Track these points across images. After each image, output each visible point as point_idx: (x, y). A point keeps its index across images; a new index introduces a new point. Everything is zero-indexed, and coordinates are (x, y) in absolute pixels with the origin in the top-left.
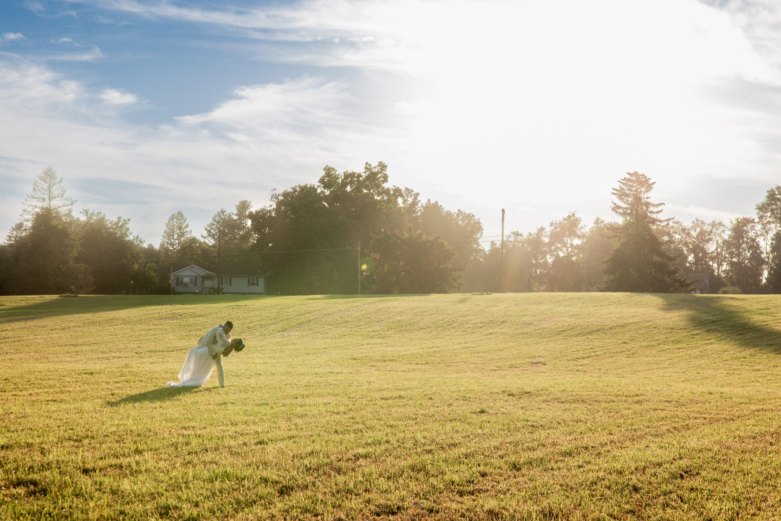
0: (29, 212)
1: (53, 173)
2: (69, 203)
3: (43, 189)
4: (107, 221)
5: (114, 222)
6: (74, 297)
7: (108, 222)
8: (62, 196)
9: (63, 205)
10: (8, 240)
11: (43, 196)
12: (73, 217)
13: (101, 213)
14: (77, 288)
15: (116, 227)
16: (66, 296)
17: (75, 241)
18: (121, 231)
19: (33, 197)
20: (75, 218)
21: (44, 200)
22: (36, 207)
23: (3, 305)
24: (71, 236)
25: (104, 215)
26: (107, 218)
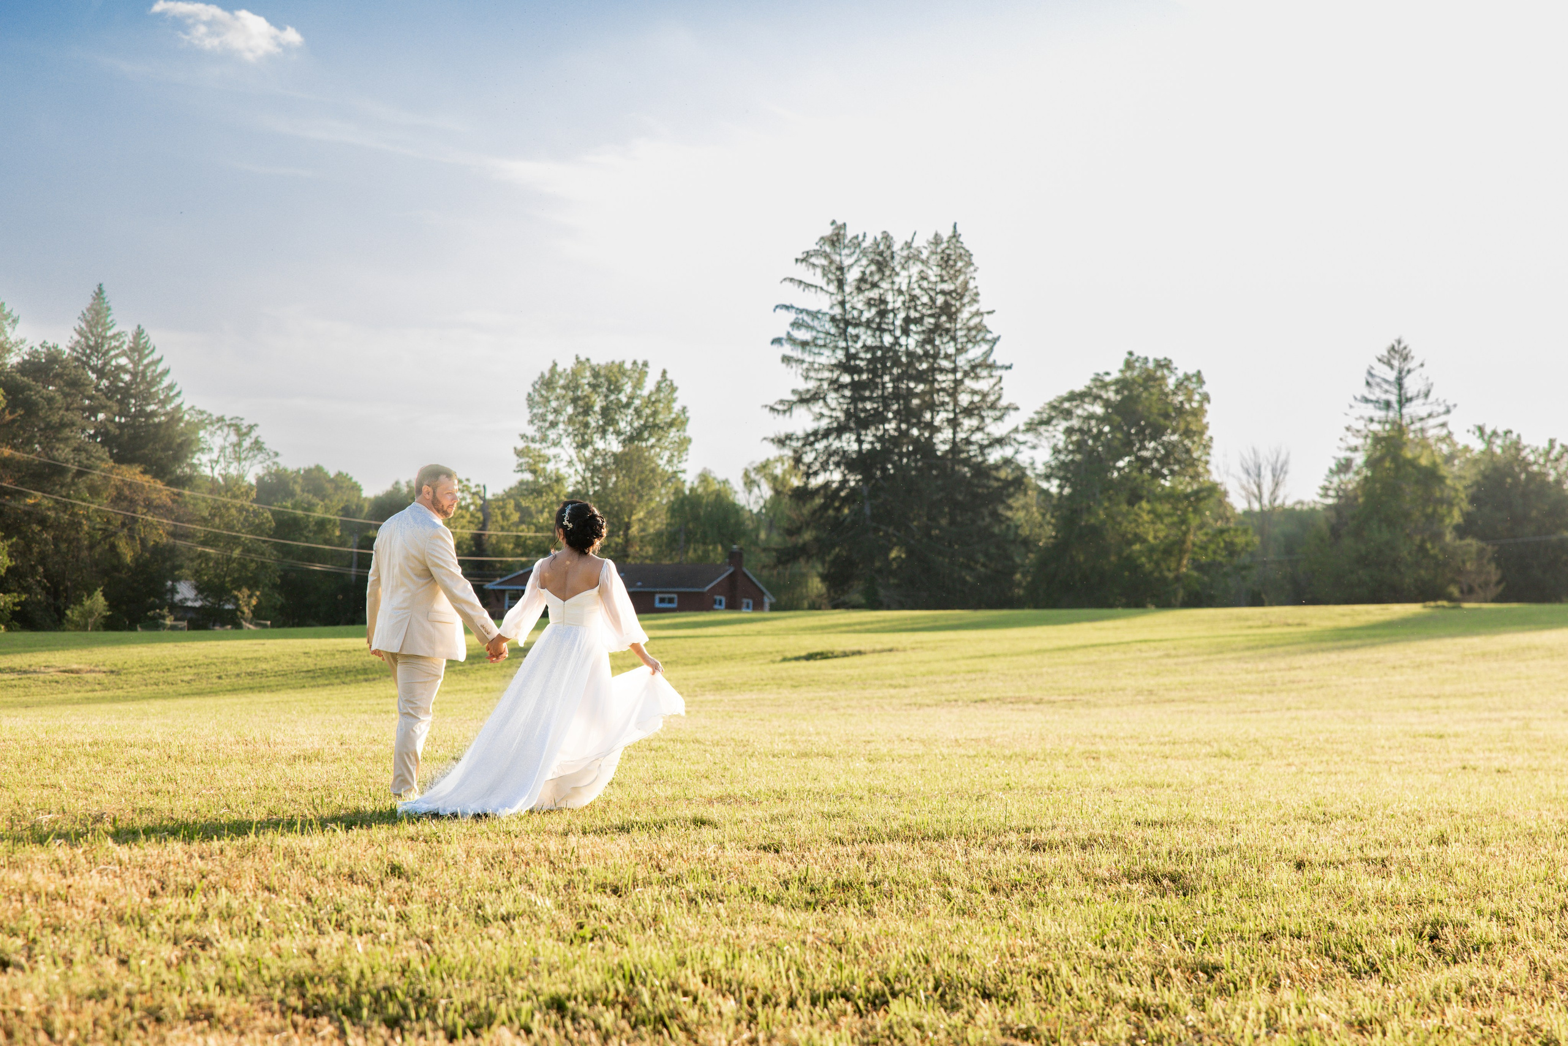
0: (1358, 431)
1: (1405, 348)
2: (1442, 409)
3: (1386, 381)
4: (1525, 447)
5: (1541, 450)
6: (1453, 608)
7: (1528, 450)
8: (1427, 395)
9: (1430, 415)
10: (1322, 496)
11: (1384, 397)
12: (1454, 444)
13: (1511, 432)
14: (1462, 592)
15: (1546, 461)
16: (1438, 607)
17: (1456, 490)
18: (1556, 468)
19: (1367, 400)
20: (1460, 447)
21: (1388, 405)
22: (1372, 420)
23: (1305, 625)
24: (1449, 482)
25: (1519, 436)
26: (1524, 441)
